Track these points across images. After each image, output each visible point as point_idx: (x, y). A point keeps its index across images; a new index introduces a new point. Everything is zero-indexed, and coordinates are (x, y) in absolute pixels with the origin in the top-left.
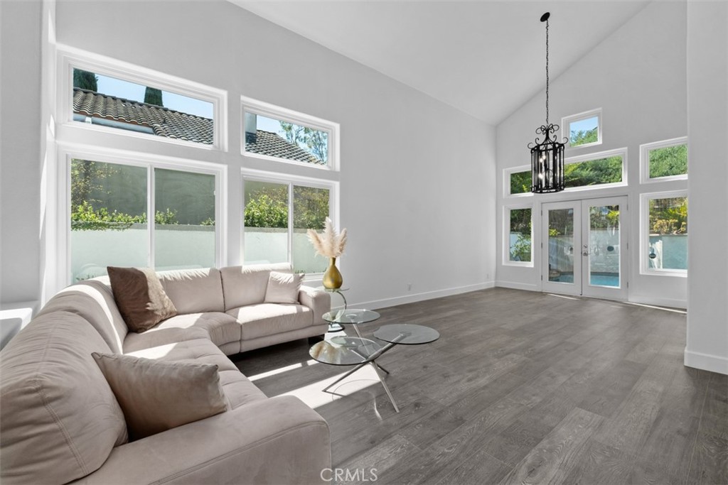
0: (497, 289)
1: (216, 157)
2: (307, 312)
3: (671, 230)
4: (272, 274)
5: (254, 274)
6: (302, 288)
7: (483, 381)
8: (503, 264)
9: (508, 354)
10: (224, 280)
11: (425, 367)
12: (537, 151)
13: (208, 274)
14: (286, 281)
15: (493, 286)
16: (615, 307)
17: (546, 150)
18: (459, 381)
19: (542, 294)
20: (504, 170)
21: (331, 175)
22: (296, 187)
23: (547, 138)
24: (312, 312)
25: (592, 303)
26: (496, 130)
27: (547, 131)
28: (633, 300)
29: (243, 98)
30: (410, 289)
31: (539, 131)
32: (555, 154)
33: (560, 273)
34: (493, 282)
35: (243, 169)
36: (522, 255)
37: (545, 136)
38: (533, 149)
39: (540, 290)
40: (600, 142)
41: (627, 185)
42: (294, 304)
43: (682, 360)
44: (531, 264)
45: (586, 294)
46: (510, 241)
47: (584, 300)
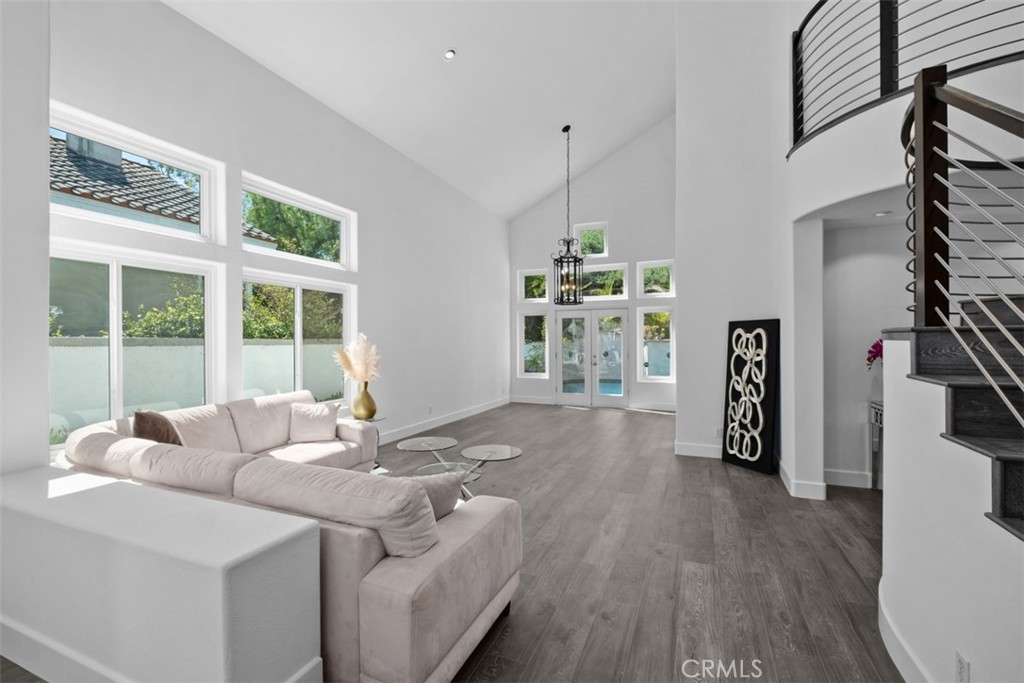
0: (512, 405)
1: (210, 250)
2: (355, 448)
3: (654, 336)
4: (293, 405)
5: (271, 408)
6: (340, 421)
7: (548, 488)
8: (518, 376)
9: (556, 464)
10: (237, 419)
11: (494, 486)
12: (559, 262)
13: (216, 413)
14: (318, 413)
15: (508, 402)
16: (619, 414)
17: (568, 262)
18: (529, 491)
19: (557, 407)
20: (518, 272)
21: (348, 276)
22: (305, 292)
23: (568, 250)
24: (360, 447)
25: (602, 412)
26: (511, 224)
27: (568, 243)
28: (634, 406)
29: (245, 174)
30: (430, 412)
31: (562, 242)
32: (575, 266)
33: (573, 383)
34: (508, 397)
35: (245, 269)
36: (534, 365)
37: (566, 248)
38: (556, 260)
39: (553, 403)
40: (605, 254)
41: (627, 298)
42: (333, 440)
43: (673, 449)
44: (545, 376)
45: (596, 404)
46: (523, 350)
47: (595, 409)
